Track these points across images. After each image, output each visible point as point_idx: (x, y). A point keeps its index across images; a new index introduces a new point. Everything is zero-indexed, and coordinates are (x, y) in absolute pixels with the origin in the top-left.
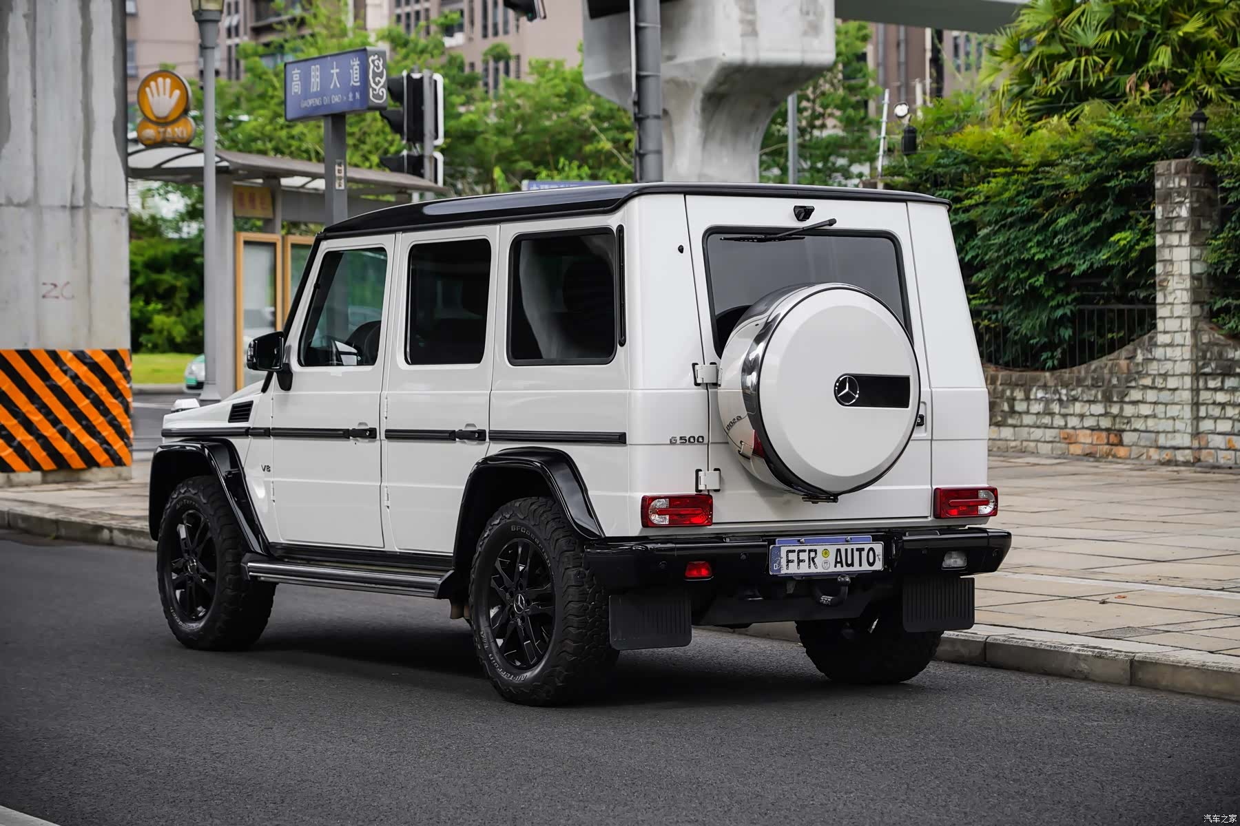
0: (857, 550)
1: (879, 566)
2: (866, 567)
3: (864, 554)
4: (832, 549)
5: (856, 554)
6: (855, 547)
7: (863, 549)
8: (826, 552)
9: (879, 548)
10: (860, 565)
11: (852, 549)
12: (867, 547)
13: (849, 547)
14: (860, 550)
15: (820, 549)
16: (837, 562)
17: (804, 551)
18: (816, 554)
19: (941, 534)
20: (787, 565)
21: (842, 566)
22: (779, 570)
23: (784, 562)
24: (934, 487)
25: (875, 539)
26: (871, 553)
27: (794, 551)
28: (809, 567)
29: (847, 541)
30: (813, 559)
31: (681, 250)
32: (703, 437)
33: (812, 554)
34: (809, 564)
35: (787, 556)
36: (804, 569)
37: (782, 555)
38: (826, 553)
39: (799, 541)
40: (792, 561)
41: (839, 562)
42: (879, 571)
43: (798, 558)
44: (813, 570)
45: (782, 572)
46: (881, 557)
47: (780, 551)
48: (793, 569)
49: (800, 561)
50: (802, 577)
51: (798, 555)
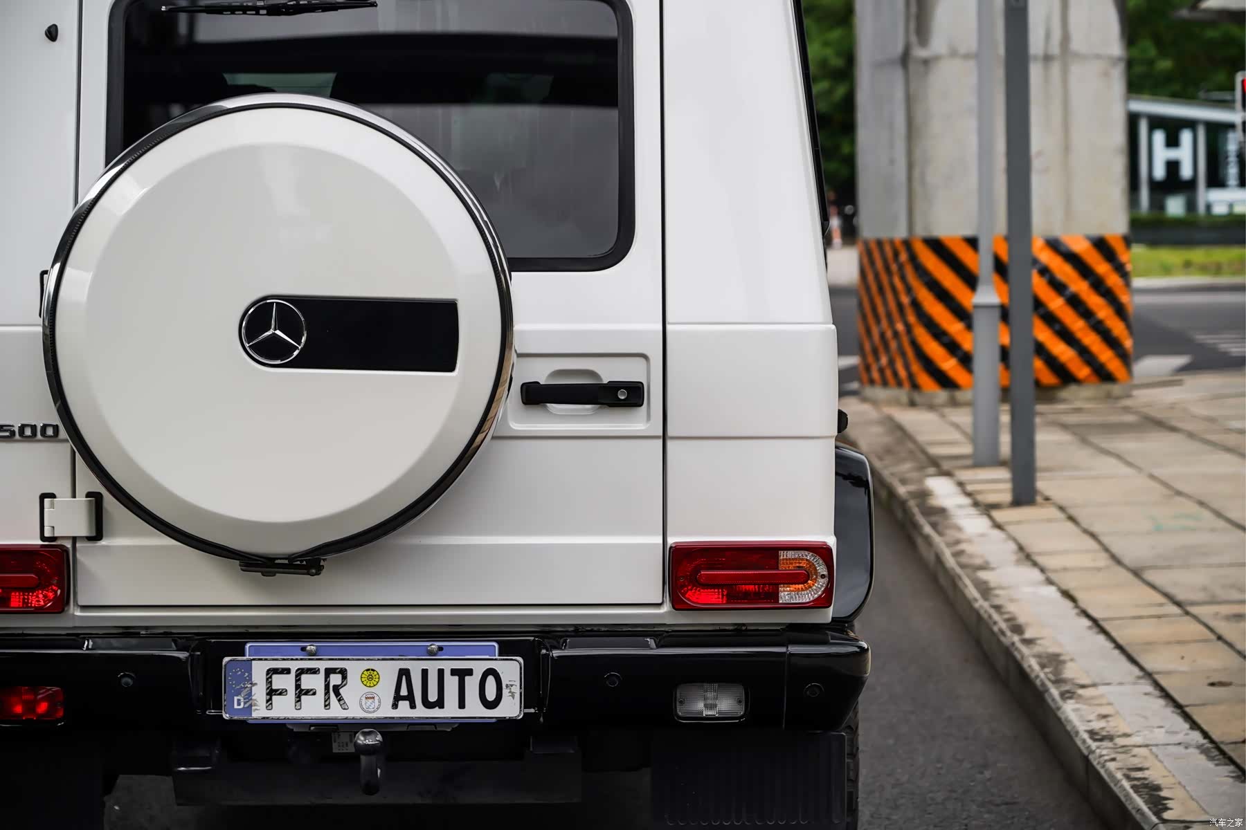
0: (454, 672)
1: (511, 708)
2: (475, 710)
3: (472, 684)
4: (388, 671)
5: (451, 683)
6: (448, 666)
7: (469, 672)
8: (371, 676)
9: (511, 670)
10: (462, 705)
11: (441, 673)
12: (479, 668)
13: (433, 667)
14: (462, 674)
15: (355, 668)
16: (398, 698)
17: (314, 671)
18: (344, 678)
19: (658, 646)
20: (269, 700)
21: (413, 706)
22: (249, 709)
23: (259, 693)
24: (671, 541)
25: (507, 650)
26: (491, 681)
27: (287, 671)
28: (327, 706)
29: (431, 653)
30: (337, 689)
31: (52, 34)
32: (56, 428)
33: (335, 679)
34: (327, 699)
35: (269, 681)
36: (313, 709)
37: (254, 680)
38: (370, 678)
39: (303, 649)
40: (282, 692)
41: (404, 698)
42: (511, 721)
43: (298, 686)
44: (336, 712)
45: (255, 715)
46: (517, 690)
47: (250, 670)
48: (284, 709)
49: (301, 692)
50: (312, 725)
51: (298, 679)
